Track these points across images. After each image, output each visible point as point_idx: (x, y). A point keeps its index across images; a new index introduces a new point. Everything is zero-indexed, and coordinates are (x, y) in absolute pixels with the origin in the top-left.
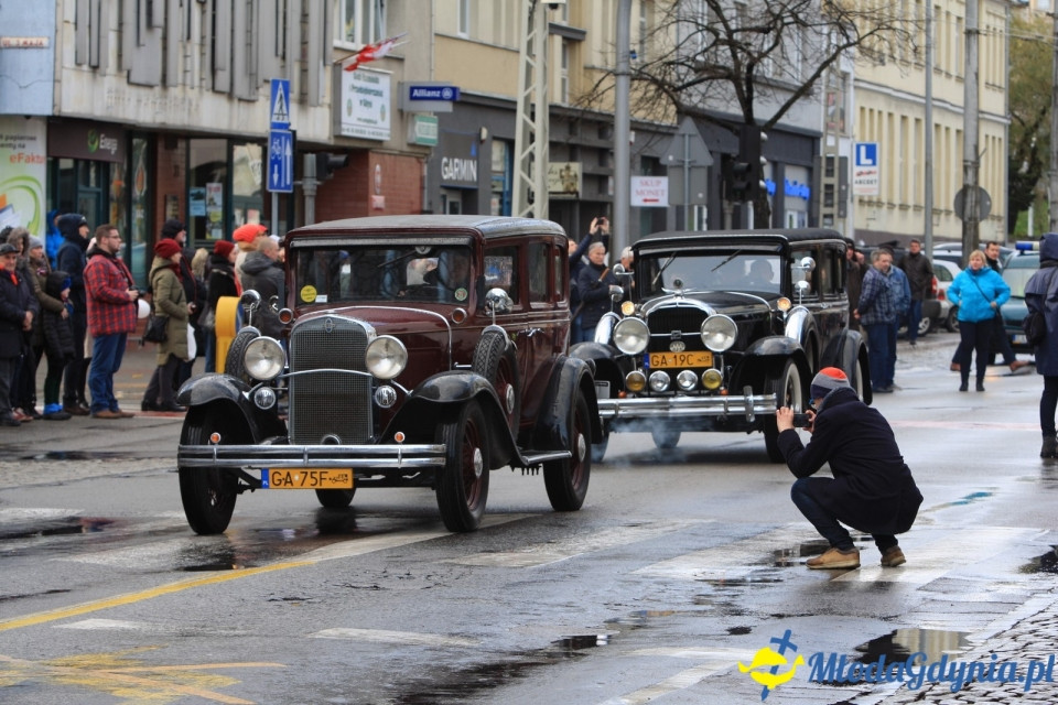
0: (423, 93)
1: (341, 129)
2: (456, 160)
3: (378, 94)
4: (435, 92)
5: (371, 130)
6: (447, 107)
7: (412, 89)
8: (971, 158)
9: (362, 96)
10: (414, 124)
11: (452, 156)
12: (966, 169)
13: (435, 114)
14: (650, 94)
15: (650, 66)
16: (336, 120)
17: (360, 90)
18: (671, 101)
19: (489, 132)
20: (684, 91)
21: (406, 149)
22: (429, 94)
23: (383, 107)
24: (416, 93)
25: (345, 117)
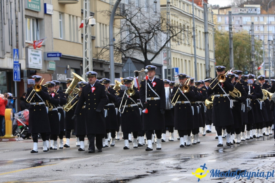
0: (51, 55)
1: (28, 66)
2: (61, 75)
3: (38, 56)
4: (55, 55)
5: (37, 66)
6: (58, 59)
7: (48, 54)
8: (208, 69)
9: (34, 56)
10: (49, 64)
11: (60, 73)
12: (206, 72)
13: (55, 61)
14: (117, 52)
15: (117, 44)
16: (27, 64)
17: (33, 55)
18: (123, 54)
19: (70, 66)
20: (127, 51)
21: (47, 71)
22: (53, 55)
23: (40, 59)
24: (49, 56)
25: (29, 63)
